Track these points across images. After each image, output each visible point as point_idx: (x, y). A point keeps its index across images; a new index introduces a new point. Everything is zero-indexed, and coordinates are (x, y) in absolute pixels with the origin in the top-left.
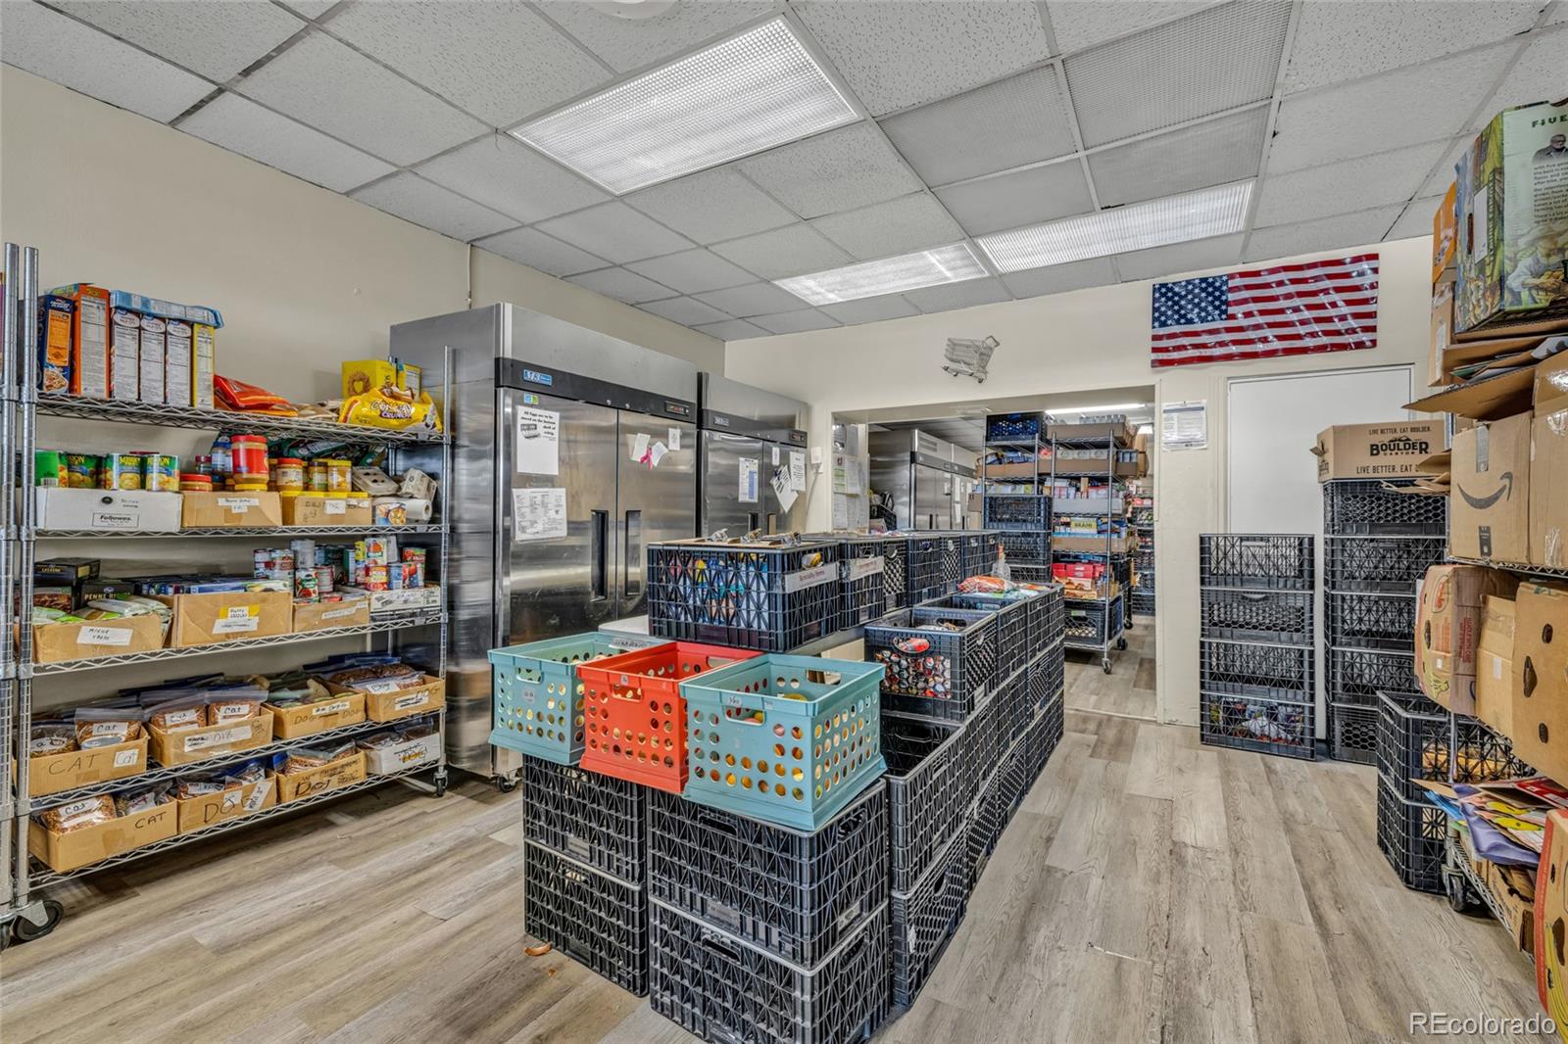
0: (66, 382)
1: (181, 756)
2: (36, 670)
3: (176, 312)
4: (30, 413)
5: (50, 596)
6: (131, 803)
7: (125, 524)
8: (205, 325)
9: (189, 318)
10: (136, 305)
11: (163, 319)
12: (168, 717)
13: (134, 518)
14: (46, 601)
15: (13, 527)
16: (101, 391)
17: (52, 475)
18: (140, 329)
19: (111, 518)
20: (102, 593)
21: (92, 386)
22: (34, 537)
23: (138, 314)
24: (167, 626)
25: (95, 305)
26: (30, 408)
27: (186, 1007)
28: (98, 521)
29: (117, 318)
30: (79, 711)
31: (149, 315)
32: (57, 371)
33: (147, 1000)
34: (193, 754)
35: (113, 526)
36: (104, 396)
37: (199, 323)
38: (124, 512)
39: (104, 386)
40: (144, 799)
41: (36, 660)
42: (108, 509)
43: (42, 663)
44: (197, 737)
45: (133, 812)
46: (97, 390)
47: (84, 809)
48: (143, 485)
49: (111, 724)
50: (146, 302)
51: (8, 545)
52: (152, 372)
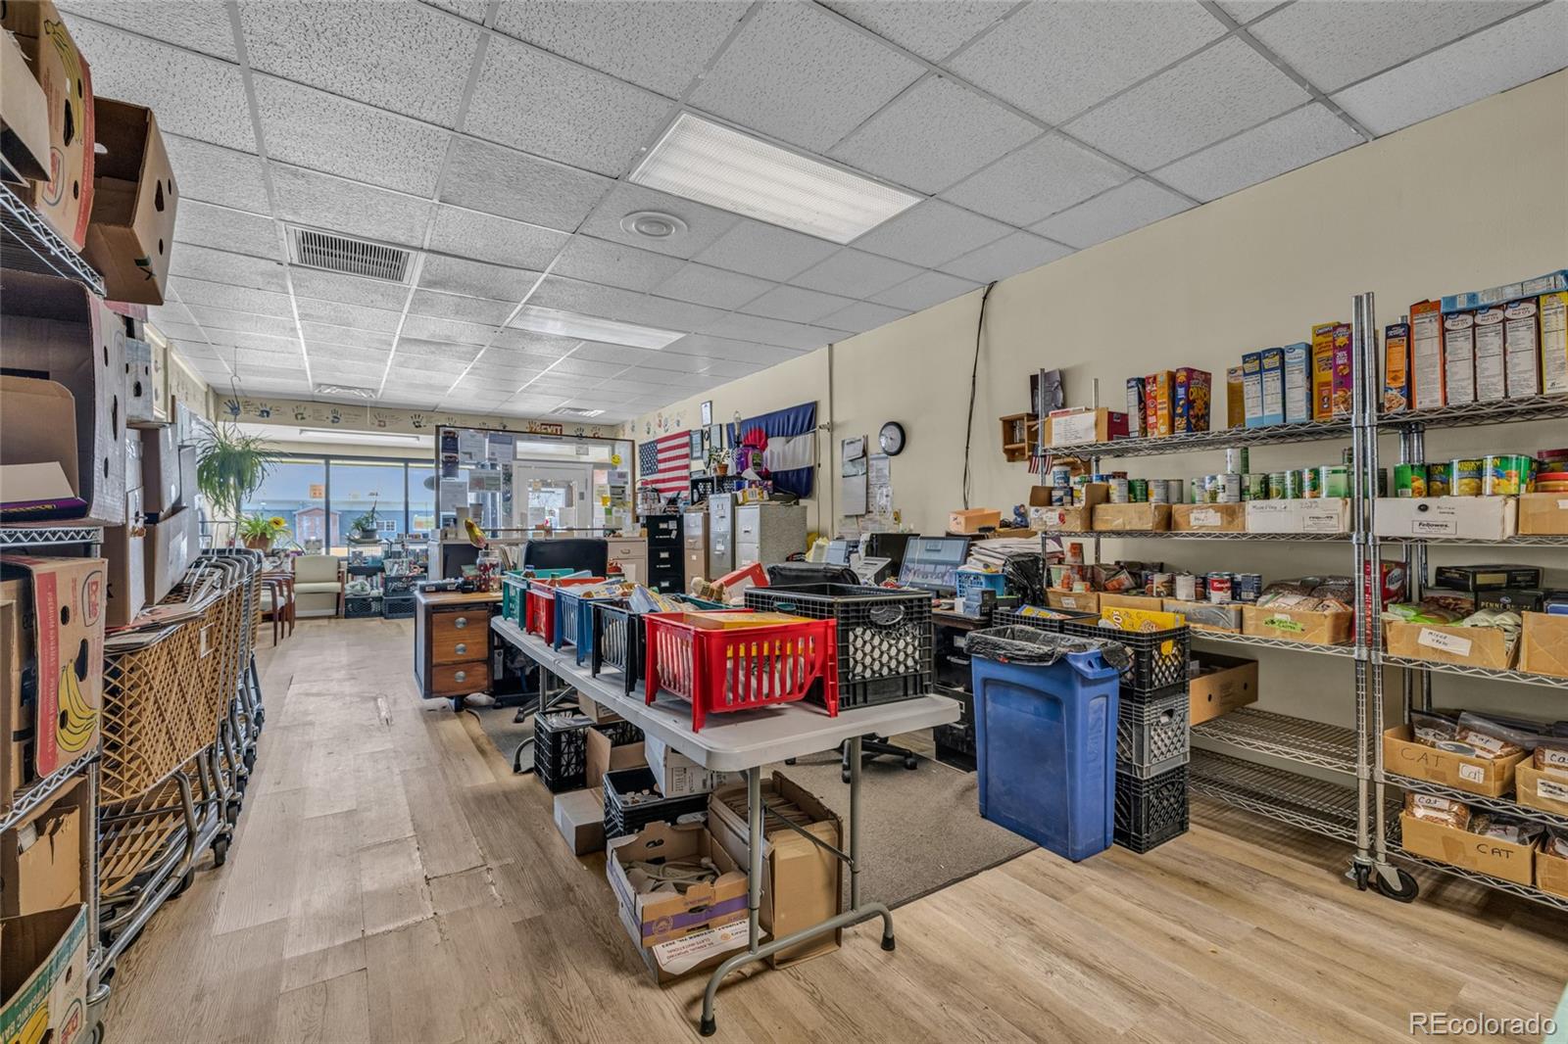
0: (1404, 400)
1: (1534, 798)
2: (1384, 659)
3: (1510, 294)
4: (1372, 434)
5: (1454, 599)
6: (1493, 827)
7: (1442, 530)
8: (1552, 294)
9: (1528, 293)
10: (1461, 304)
11: (1498, 307)
12: (1548, 753)
13: (1451, 525)
14: (1450, 604)
15: (1362, 533)
16: (1436, 401)
17: (1406, 486)
18: (1475, 326)
19: (1428, 525)
20: (1499, 602)
21: (1428, 398)
22: (1378, 542)
23: (1472, 312)
24: (1511, 645)
25: (1427, 320)
26: (1372, 430)
27: (1363, 1009)
28: (1417, 529)
29: (1448, 324)
30: (1463, 715)
31: (1483, 308)
32: (1395, 392)
33: (1358, 982)
34: (1549, 803)
35: (1430, 532)
36: (1440, 404)
37: (1544, 294)
38: (1441, 519)
39: (1439, 396)
40: (1505, 830)
41: (1386, 651)
42: (1425, 517)
43: (1390, 654)
44: (1552, 784)
45: (1490, 836)
46: (1432, 402)
47: (1435, 806)
48: (1478, 492)
49: (1486, 738)
50: (1473, 297)
51: (1359, 548)
52: (1491, 367)
